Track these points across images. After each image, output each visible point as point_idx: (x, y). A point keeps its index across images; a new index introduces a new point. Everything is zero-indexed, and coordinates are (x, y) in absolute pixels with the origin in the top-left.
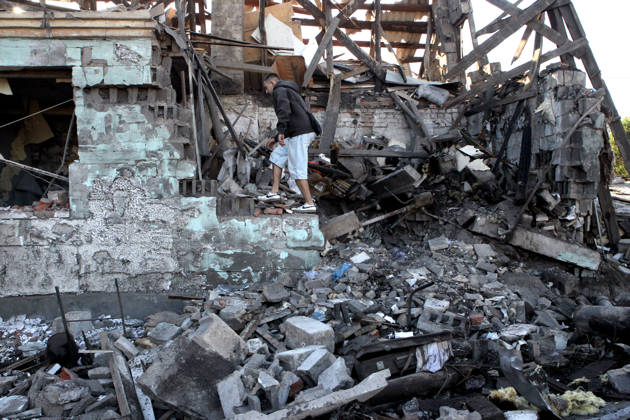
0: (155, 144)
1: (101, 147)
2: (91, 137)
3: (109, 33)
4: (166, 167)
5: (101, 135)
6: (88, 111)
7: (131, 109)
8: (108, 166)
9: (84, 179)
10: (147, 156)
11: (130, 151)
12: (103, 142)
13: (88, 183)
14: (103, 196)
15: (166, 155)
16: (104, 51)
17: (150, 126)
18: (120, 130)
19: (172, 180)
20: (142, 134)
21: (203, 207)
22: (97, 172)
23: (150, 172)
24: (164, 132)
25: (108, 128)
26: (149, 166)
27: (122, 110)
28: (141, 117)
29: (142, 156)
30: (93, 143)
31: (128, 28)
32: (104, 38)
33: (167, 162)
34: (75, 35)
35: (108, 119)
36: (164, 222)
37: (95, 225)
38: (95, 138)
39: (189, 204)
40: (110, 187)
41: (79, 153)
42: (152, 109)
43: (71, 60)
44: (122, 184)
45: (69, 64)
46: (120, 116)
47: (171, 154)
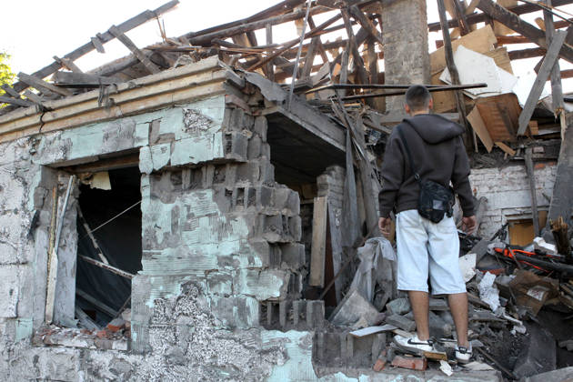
0: (230, 246)
1: (166, 252)
2: (155, 239)
3: (177, 97)
4: (244, 280)
5: (166, 234)
6: (153, 203)
7: (201, 196)
8: (172, 278)
9: (146, 297)
10: (219, 264)
11: (199, 257)
12: (168, 246)
13: (150, 304)
14: (164, 323)
15: (243, 262)
16: (172, 123)
17: (224, 219)
18: (188, 228)
19: (249, 302)
20: (213, 230)
21: (292, 347)
22: (161, 288)
23: (224, 288)
24: (241, 227)
25: (175, 225)
26: (223, 279)
27: (191, 199)
28: (213, 207)
29: (213, 264)
30: (157, 248)
31: (194, 85)
32: (173, 105)
33: (245, 272)
34: (142, 107)
35: (175, 213)
36: (236, 368)
37: (153, 364)
38: (160, 241)
39: (272, 341)
40: (174, 310)
41: (143, 262)
42: (228, 193)
43: (139, 139)
44: (187, 306)
45: (136, 145)
46: (189, 208)
47: (251, 260)
